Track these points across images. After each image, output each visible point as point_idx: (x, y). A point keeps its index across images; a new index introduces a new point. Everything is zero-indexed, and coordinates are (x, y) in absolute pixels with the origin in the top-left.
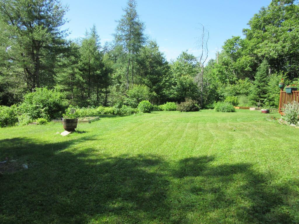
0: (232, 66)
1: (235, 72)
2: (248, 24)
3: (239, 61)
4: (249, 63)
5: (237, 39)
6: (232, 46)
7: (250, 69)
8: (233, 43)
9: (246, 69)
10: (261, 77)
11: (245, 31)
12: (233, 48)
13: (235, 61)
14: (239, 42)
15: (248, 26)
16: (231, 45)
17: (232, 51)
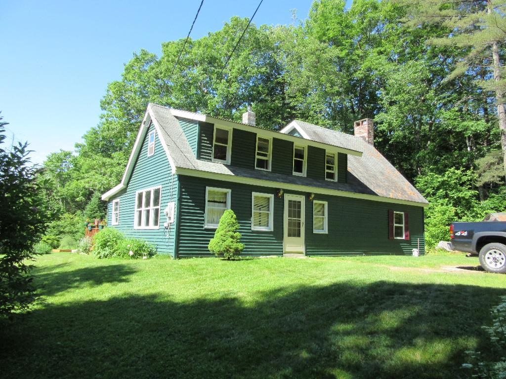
0: (58, 192)
1: (62, 201)
2: (82, 137)
3: (69, 186)
4: (82, 191)
5: (67, 155)
6: (59, 164)
7: (84, 199)
8: (61, 160)
9: (78, 199)
10: (91, 212)
11: (77, 146)
12: (61, 165)
13: (63, 185)
14: (71, 159)
15: (84, 140)
16: (58, 162)
17: (59, 171)
